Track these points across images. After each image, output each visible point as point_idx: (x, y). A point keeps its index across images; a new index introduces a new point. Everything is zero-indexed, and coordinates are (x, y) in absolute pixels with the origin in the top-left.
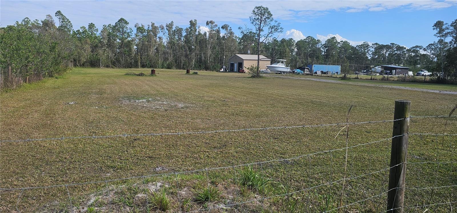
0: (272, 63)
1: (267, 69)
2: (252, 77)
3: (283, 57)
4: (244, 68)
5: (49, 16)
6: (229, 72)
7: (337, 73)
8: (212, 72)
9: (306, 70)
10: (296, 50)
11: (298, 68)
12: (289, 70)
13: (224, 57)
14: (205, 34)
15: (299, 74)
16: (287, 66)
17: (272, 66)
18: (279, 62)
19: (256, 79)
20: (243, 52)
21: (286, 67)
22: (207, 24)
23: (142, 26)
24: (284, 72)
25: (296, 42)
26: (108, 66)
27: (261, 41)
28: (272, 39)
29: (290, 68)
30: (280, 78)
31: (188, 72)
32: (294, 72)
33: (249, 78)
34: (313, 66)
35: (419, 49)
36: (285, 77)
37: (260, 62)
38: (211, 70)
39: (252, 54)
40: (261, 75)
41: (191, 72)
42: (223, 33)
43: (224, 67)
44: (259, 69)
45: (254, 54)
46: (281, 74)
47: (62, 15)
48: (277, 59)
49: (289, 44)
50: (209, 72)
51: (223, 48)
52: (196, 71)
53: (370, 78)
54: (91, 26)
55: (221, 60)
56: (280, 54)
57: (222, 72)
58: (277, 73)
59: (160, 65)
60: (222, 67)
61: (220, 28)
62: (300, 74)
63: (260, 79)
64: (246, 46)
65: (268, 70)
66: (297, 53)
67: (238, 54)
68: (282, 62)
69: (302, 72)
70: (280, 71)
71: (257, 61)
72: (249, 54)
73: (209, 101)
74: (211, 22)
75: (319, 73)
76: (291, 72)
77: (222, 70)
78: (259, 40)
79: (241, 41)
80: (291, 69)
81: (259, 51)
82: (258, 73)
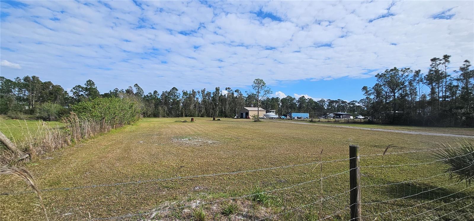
0: (266, 113)
2: (254, 121)
3: (273, 108)
4: (249, 116)
5: (131, 87)
6: (240, 118)
7: (307, 118)
8: (229, 118)
9: (288, 116)
10: (281, 104)
11: (283, 115)
12: (277, 116)
13: (237, 109)
14: (225, 95)
15: (283, 119)
16: (276, 114)
17: (267, 114)
18: (271, 112)
19: (257, 123)
20: (248, 106)
22: (226, 89)
23: (186, 91)
24: (274, 118)
25: (281, 99)
26: (164, 117)
27: (259, 99)
28: (266, 98)
30: (272, 122)
31: (214, 119)
32: (280, 118)
34: (292, 114)
35: (355, 102)
36: (275, 121)
37: (259, 112)
38: (228, 117)
39: (254, 107)
40: (260, 120)
41: (216, 119)
42: (235, 95)
43: (237, 115)
44: (259, 116)
45: (255, 107)
47: (138, 86)
49: (276, 100)
50: (228, 118)
51: (236, 104)
52: (219, 118)
53: (327, 121)
54: (155, 92)
55: (235, 111)
56: (272, 107)
57: (235, 118)
58: (270, 119)
59: (197, 115)
60: (236, 115)
61: (234, 92)
62: (285, 119)
63: (259, 123)
64: (250, 102)
65: (264, 117)
66: (282, 106)
67: (246, 107)
68: (273, 112)
69: (285, 117)
70: (272, 118)
72: (252, 107)
73: (228, 138)
74: (229, 88)
75: (296, 118)
76: (279, 118)
77: (236, 117)
78: (258, 98)
79: (247, 99)
80: (278, 116)
81: (258, 105)
82: (258, 119)
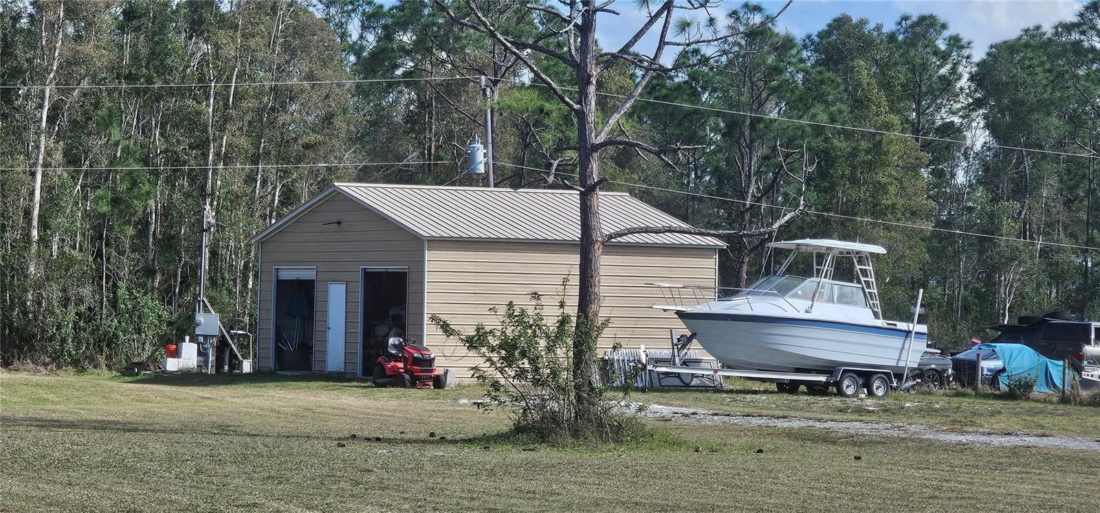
1: (684, 342)
2: (519, 429)
4: (432, 339)
9: (1091, 349)
10: (978, 137)
11: (1010, 334)
12: (912, 350)
15: (1019, 391)
16: (894, 309)
17: (741, 305)
18: (805, 267)
20: (413, 159)
21: (881, 323)
29: (923, 328)
30: (827, 439)
33: (486, 441)
36: (883, 428)
39: (515, 180)
40: (623, 406)
43: (209, 322)
45: (537, 182)
46: (840, 393)
48: (787, 232)
57: (185, 378)
62: (1040, 390)
68: (845, 269)
69: (1056, 368)
70: (829, 368)
71: (575, 259)
72: (483, 181)
77: (189, 356)
81: (586, 150)
